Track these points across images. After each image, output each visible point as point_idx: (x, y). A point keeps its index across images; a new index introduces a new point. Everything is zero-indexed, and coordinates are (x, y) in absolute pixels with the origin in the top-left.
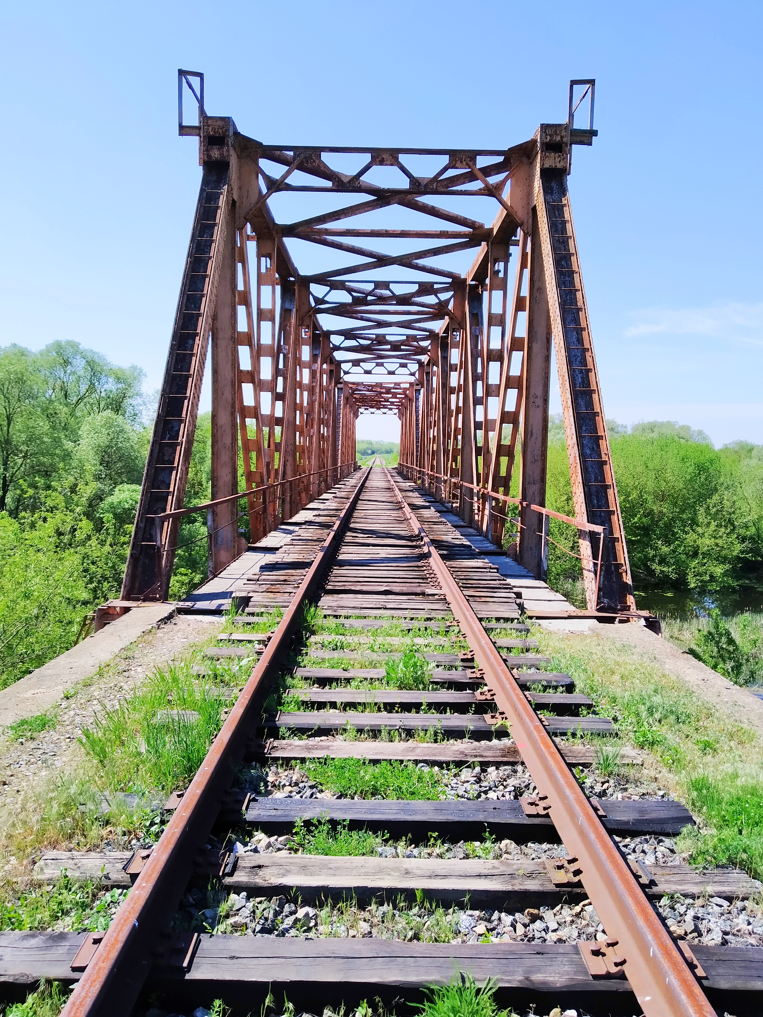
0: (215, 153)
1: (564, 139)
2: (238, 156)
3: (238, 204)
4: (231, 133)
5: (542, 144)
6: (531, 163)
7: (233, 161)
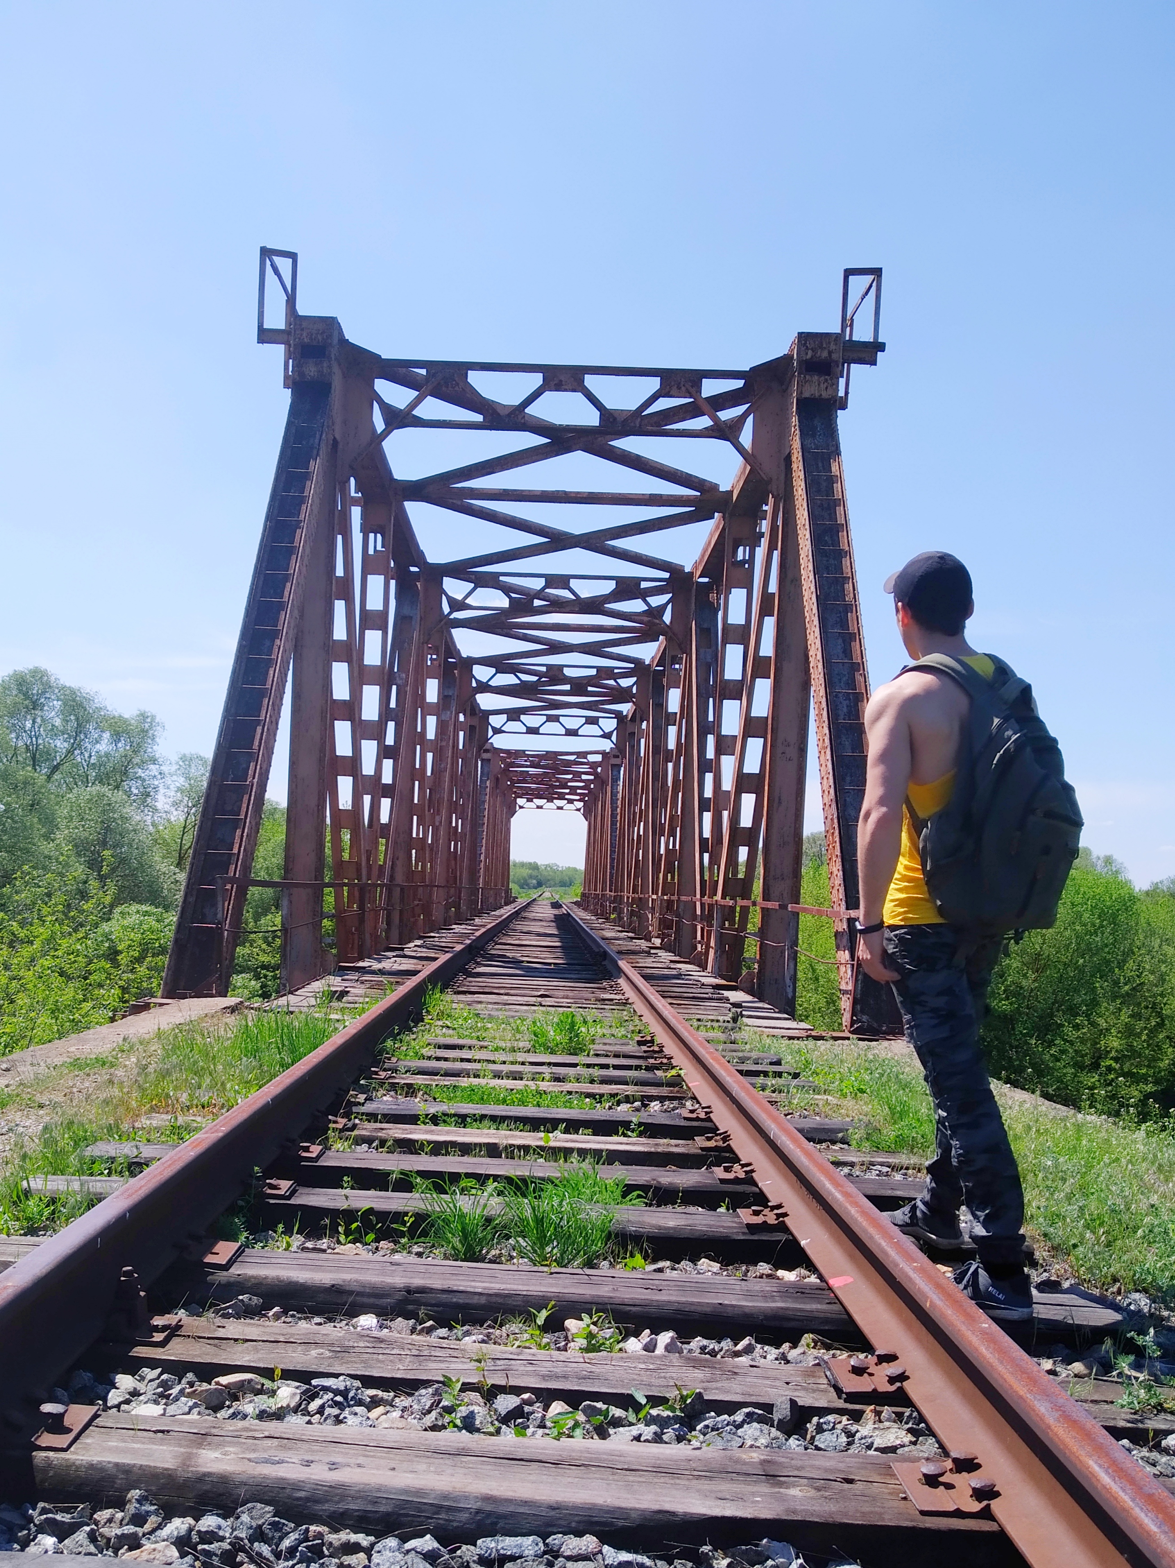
0: (311, 370)
1: (834, 356)
2: (343, 374)
3: (340, 446)
4: (335, 341)
5: (800, 362)
6: (785, 391)
7: (337, 382)
